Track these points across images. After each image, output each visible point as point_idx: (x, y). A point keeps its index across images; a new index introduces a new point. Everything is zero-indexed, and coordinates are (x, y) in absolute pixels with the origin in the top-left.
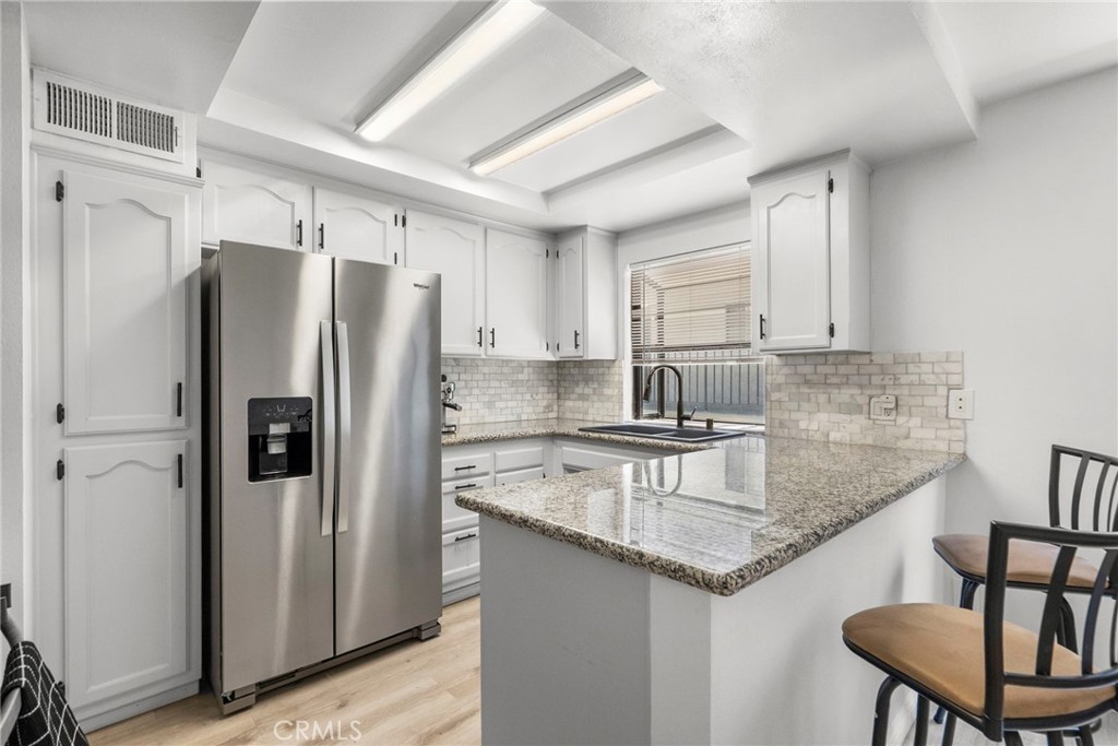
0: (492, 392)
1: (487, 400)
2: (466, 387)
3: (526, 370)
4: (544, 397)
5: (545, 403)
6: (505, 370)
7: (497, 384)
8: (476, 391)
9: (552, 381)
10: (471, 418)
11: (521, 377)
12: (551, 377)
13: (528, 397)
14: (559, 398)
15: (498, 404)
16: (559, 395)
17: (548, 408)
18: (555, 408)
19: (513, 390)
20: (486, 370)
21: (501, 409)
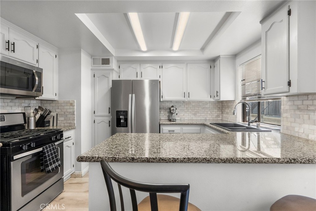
0: (196, 110)
1: (194, 113)
2: (187, 109)
3: (208, 104)
4: (215, 113)
5: (216, 115)
6: (201, 104)
7: (198, 108)
8: (190, 110)
9: (219, 108)
10: (188, 118)
11: (206, 106)
12: (219, 106)
13: (209, 112)
14: (222, 113)
15: (198, 114)
16: (222, 112)
17: (218, 116)
18: (221, 116)
19: (203, 110)
20: (194, 104)
21: (199, 116)
